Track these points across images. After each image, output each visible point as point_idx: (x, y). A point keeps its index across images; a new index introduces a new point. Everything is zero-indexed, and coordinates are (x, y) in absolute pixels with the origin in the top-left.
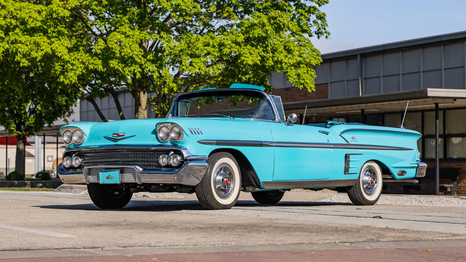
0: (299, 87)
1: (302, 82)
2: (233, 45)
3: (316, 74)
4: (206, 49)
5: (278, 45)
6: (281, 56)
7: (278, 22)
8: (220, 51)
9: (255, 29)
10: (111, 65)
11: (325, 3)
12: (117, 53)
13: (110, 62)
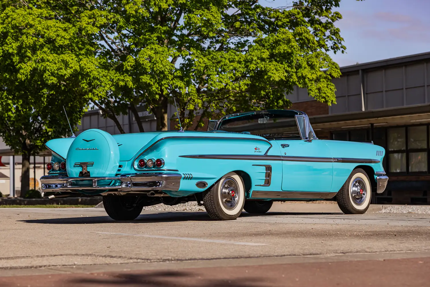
0: (320, 101)
1: (324, 95)
2: (259, 61)
3: (336, 88)
4: (232, 65)
5: (301, 61)
6: (306, 72)
7: (304, 38)
8: (247, 67)
9: (281, 45)
10: (143, 80)
11: (338, 19)
12: (148, 69)
13: (141, 77)
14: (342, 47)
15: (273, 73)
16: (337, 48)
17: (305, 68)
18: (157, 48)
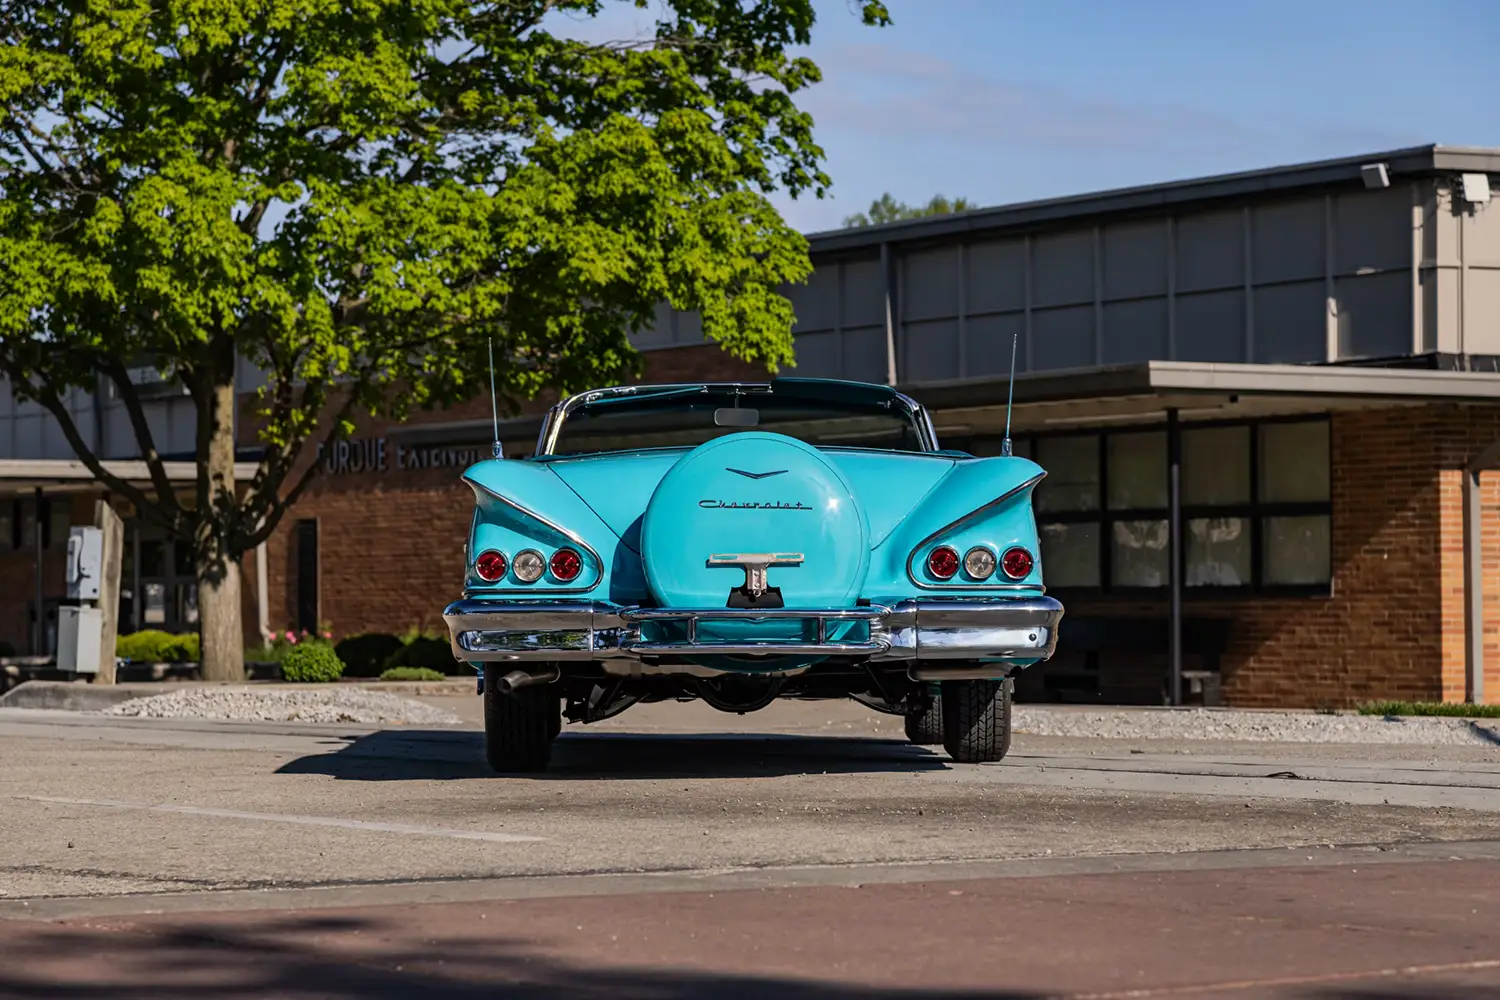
0: (742, 355)
1: (755, 337)
2: (540, 220)
3: (796, 314)
4: (449, 233)
5: (680, 220)
6: (696, 258)
7: (690, 147)
8: (497, 238)
9: (614, 170)
10: (147, 283)
11: (808, 82)
12: (165, 246)
13: (141, 272)
14: (817, 178)
15: (586, 260)
16: (803, 181)
17: (694, 245)
18: (197, 177)
